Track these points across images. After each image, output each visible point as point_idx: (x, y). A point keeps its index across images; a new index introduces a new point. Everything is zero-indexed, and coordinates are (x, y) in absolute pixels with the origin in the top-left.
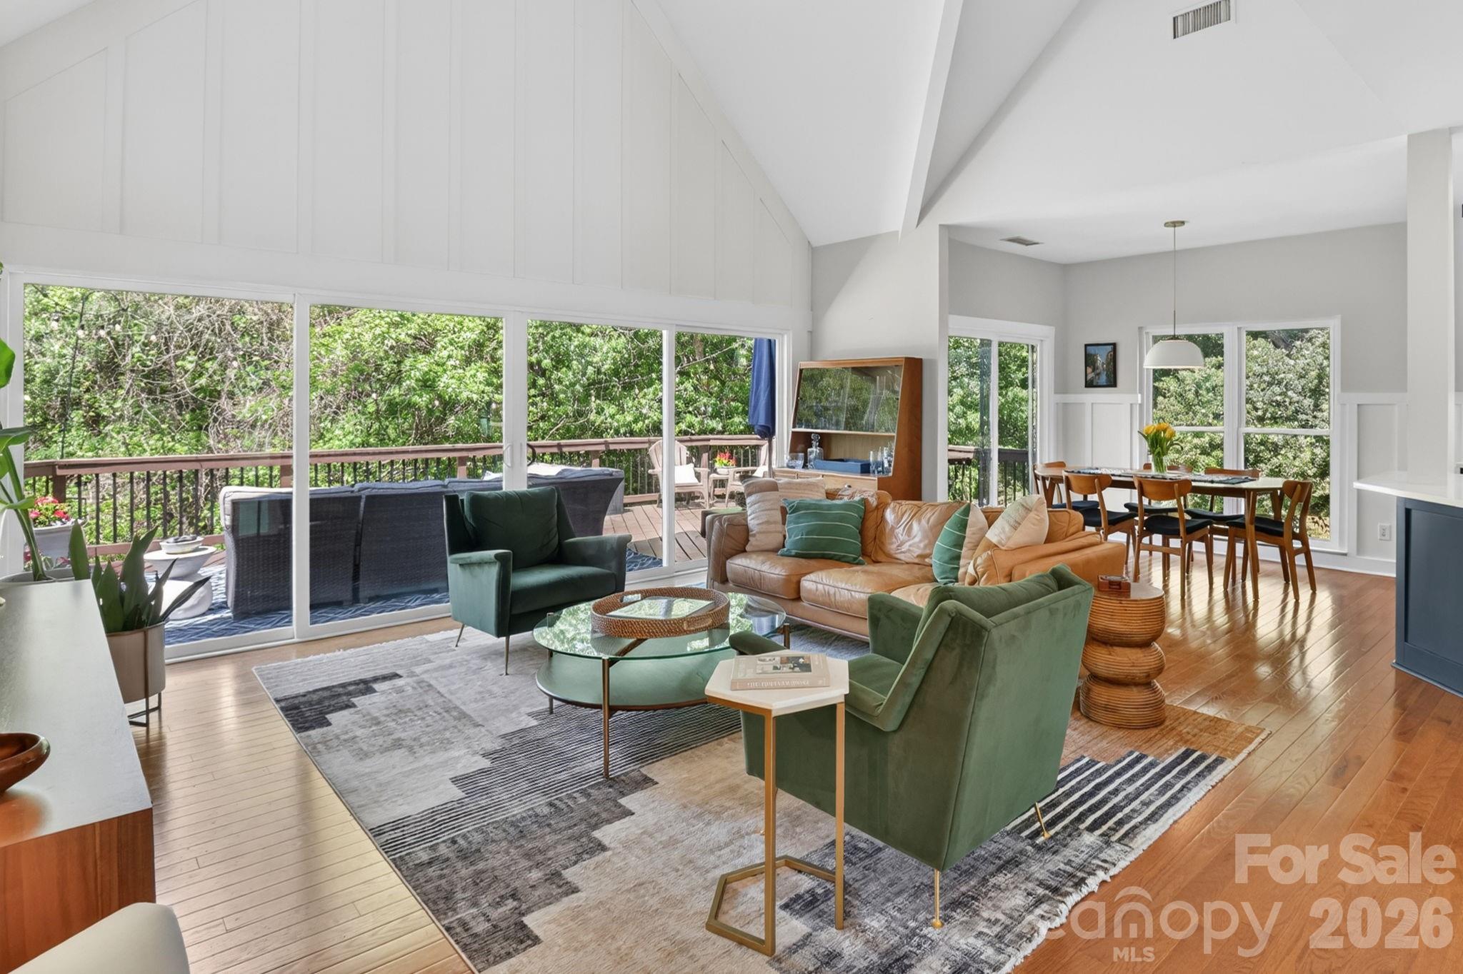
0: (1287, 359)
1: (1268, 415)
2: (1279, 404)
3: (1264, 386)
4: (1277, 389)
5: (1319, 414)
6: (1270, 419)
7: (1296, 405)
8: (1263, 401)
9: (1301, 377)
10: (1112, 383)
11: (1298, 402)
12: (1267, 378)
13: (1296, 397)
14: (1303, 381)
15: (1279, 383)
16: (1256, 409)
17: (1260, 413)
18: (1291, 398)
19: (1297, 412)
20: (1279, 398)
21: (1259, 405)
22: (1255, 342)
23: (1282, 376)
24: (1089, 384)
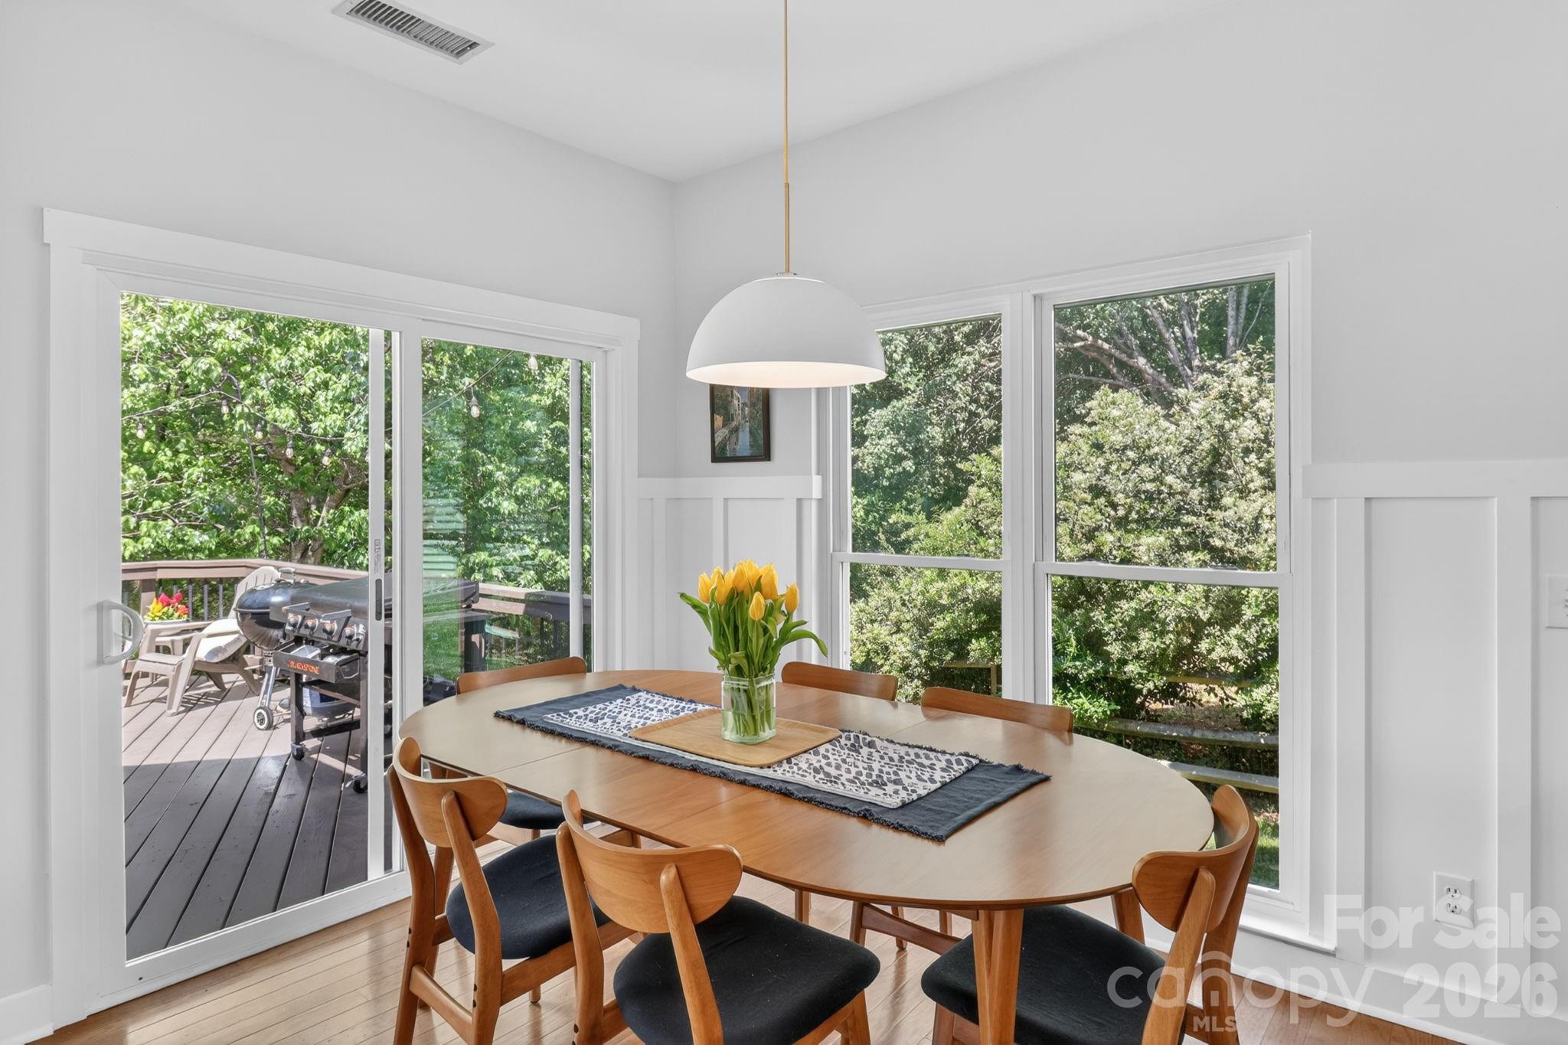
0: (1164, 424)
1: (1134, 515)
2: (1150, 498)
3: (1126, 465)
4: (1146, 471)
5: (1218, 515)
6: (1137, 521)
7: (1179, 497)
8: (1124, 491)
9: (1187, 451)
10: (763, 452)
11: (1181, 493)
12: (1131, 454)
13: (1178, 485)
14: (1188, 459)
15: (1151, 460)
16: (1114, 506)
17: (1121, 512)
18: (1171, 487)
19: (1179, 510)
20: (1150, 486)
21: (1120, 498)
22: (1115, 395)
23: (1156, 449)
24: (720, 455)
